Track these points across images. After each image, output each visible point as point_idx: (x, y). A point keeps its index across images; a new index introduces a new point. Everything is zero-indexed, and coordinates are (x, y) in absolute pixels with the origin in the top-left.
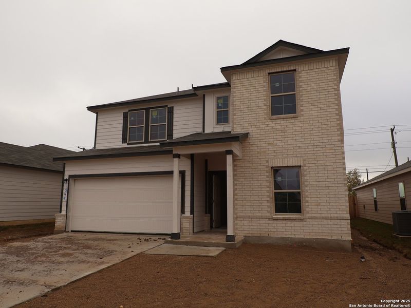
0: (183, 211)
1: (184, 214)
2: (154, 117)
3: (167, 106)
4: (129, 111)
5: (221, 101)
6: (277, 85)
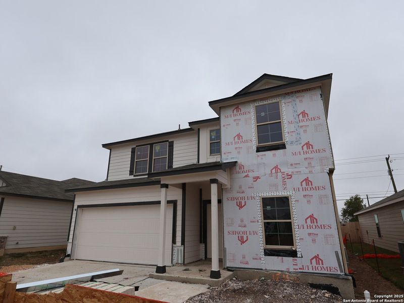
0: (174, 242)
1: (175, 244)
2: (157, 151)
3: (168, 141)
4: (137, 146)
5: (214, 134)
6: (263, 114)
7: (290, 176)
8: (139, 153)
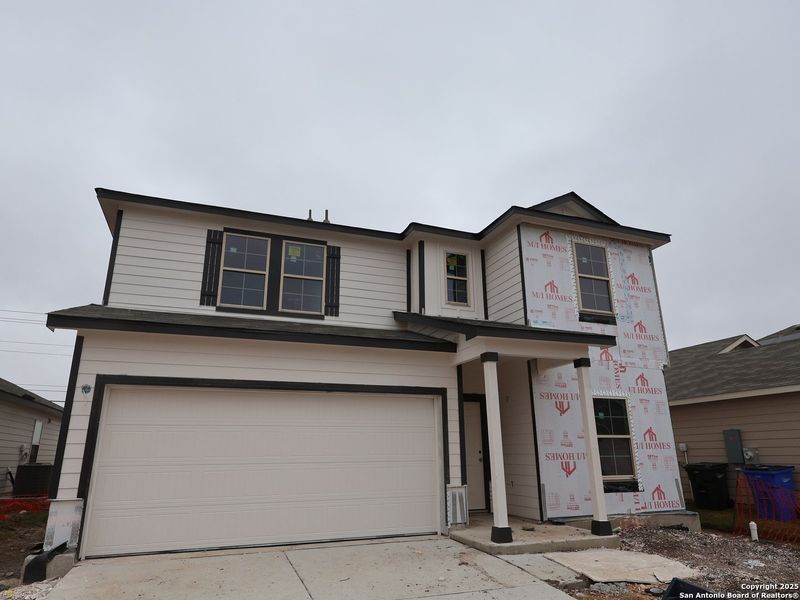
7: (623, 369)
8: (233, 250)
